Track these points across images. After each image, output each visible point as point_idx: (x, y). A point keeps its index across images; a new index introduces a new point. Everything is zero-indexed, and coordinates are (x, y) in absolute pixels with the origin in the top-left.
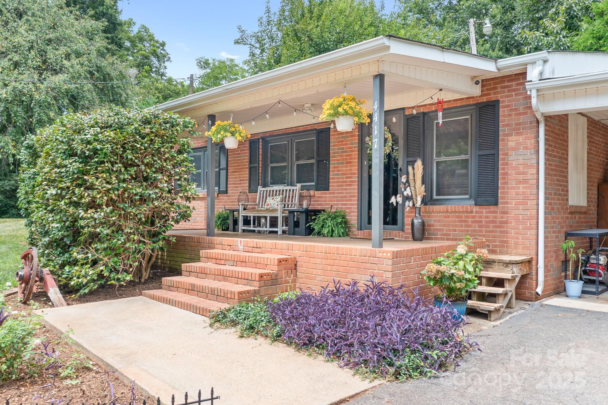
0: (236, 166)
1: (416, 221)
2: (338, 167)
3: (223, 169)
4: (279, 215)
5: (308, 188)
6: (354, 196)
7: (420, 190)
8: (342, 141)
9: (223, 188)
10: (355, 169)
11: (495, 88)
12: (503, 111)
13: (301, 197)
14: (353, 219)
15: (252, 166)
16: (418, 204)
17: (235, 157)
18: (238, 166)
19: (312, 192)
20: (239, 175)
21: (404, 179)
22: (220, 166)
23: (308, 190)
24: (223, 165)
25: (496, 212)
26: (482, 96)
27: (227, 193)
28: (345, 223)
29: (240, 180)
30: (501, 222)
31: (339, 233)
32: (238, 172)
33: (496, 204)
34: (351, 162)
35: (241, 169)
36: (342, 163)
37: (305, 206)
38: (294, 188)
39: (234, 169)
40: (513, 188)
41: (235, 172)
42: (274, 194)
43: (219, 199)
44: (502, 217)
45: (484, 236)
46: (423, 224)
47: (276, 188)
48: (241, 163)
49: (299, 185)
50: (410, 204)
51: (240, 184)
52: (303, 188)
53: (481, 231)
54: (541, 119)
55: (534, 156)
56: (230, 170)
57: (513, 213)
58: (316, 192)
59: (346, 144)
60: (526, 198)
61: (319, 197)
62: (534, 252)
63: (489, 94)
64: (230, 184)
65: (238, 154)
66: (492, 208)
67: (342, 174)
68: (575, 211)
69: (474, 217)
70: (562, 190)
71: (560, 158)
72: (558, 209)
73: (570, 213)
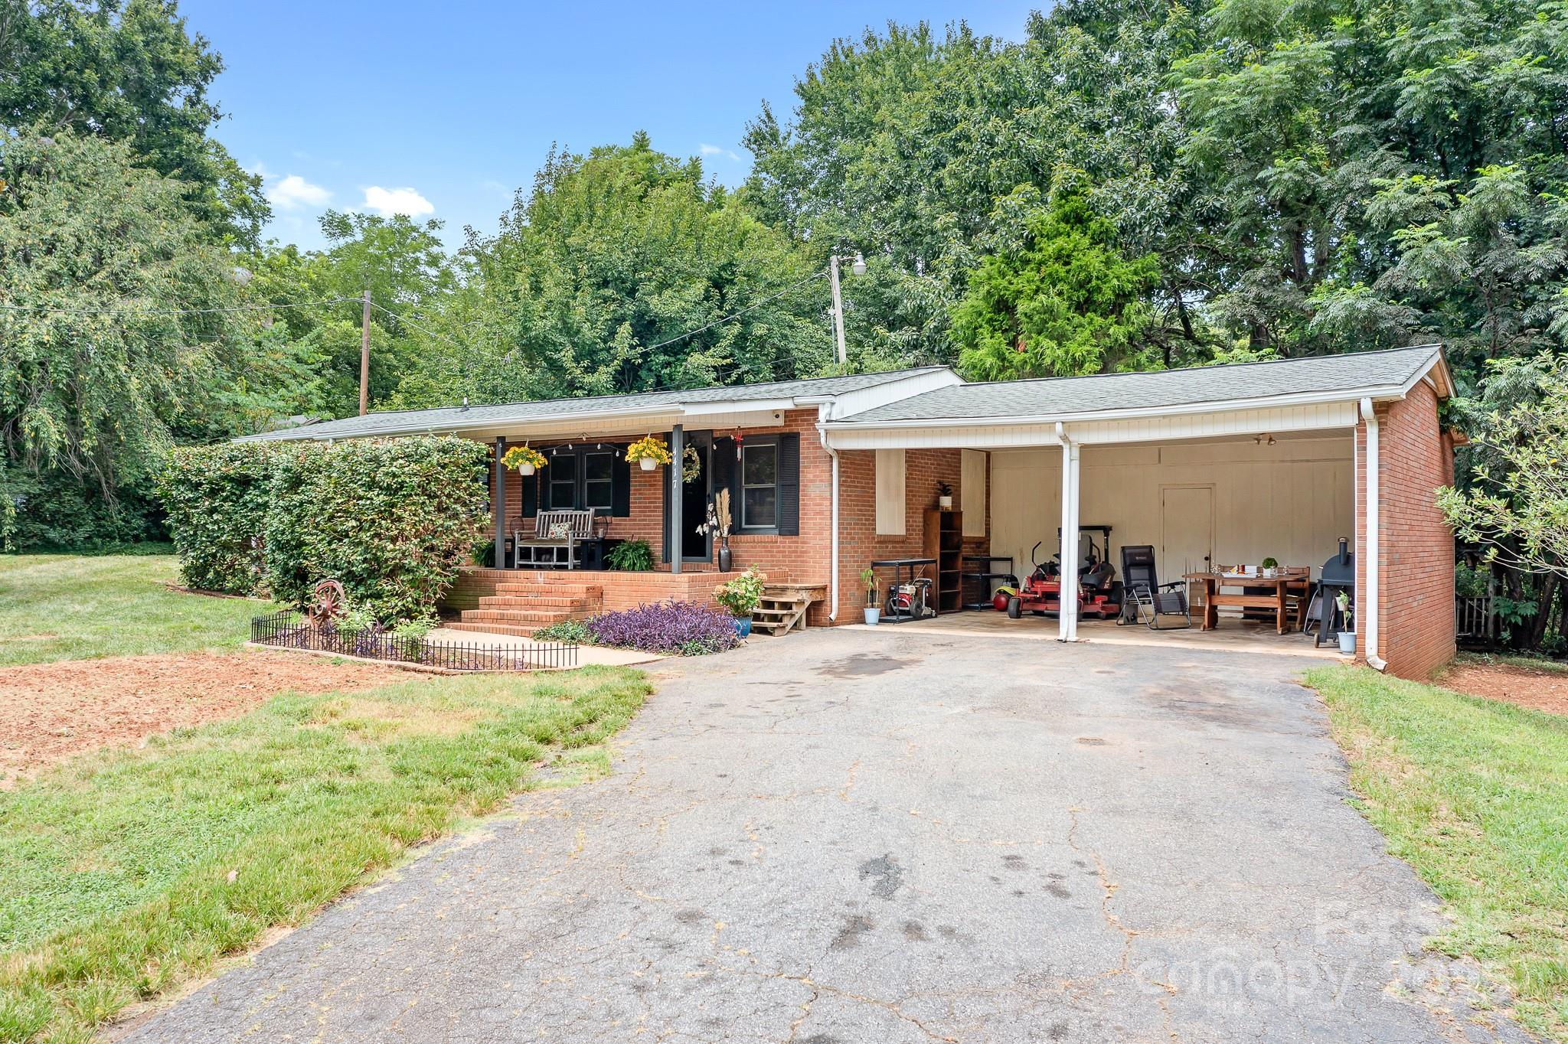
1: (722, 552)
2: (640, 490)
4: (570, 546)
5: (603, 513)
6: (658, 524)
7: (726, 518)
10: (659, 493)
11: (796, 420)
12: (803, 444)
13: (595, 523)
14: (657, 550)
15: (526, 482)
16: (725, 534)
19: (608, 518)
20: (509, 493)
21: (710, 507)
23: (604, 515)
25: (797, 542)
26: (785, 426)
28: (649, 555)
29: (511, 502)
30: (802, 552)
31: (641, 566)
33: (797, 534)
34: (655, 485)
35: (511, 485)
36: (645, 485)
37: (600, 535)
38: (586, 513)
40: (812, 519)
42: (560, 520)
44: (802, 547)
45: (787, 566)
46: (730, 554)
47: (561, 512)
49: (592, 510)
50: (716, 533)
51: (512, 506)
52: (597, 513)
53: (785, 561)
54: (834, 455)
55: (828, 489)
57: (812, 542)
58: (613, 518)
60: (822, 529)
62: (828, 579)
63: (791, 426)
66: (794, 538)
67: (645, 499)
68: (886, 540)
69: (778, 547)
70: (866, 520)
71: (863, 487)
72: (860, 538)
73: (878, 542)
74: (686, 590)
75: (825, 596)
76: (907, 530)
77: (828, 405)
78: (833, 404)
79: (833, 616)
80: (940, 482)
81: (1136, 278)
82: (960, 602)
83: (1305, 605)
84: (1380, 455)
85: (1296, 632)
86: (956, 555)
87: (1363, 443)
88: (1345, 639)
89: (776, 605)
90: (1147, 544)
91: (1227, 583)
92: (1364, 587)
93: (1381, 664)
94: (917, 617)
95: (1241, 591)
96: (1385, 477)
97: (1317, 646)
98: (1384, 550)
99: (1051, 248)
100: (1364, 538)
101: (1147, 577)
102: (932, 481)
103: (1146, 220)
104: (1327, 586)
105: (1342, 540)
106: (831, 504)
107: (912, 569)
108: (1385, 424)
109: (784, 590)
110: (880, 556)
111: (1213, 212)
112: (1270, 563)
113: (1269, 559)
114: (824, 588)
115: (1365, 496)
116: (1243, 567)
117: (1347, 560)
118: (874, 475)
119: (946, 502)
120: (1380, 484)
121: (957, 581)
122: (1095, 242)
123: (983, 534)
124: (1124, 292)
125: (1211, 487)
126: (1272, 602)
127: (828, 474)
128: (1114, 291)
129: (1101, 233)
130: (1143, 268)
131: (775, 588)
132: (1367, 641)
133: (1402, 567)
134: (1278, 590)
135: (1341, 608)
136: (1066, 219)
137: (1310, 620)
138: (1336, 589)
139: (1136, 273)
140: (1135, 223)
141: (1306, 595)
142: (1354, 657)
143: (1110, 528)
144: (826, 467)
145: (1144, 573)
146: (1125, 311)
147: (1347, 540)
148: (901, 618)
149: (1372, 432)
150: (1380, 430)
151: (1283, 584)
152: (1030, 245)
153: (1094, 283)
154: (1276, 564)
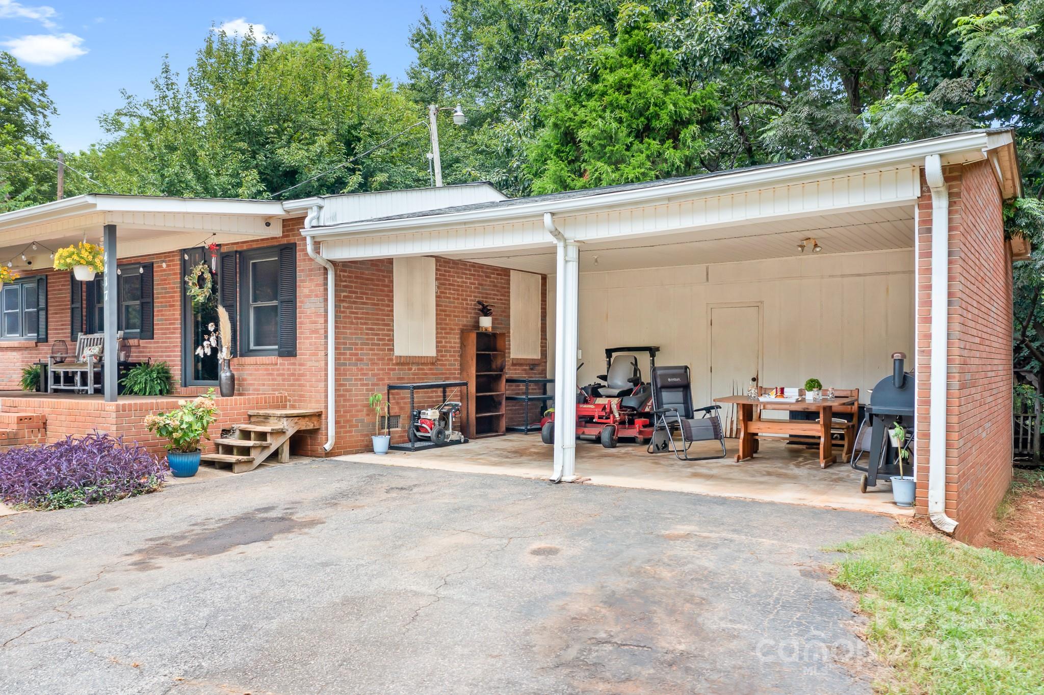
0: (57, 306)
1: (223, 375)
2: (162, 311)
3: (42, 309)
5: (132, 337)
6: (176, 346)
8: (165, 280)
9: (42, 336)
10: (177, 314)
11: (292, 230)
12: (298, 255)
14: (177, 373)
15: (74, 306)
16: (226, 356)
17: (56, 294)
18: (60, 305)
19: (137, 341)
20: (61, 317)
21: (211, 327)
22: (38, 305)
23: (134, 338)
24: (42, 305)
25: (294, 364)
26: (284, 236)
27: (47, 342)
28: (168, 379)
29: (63, 325)
30: (299, 375)
32: (59, 313)
33: (295, 355)
34: (173, 306)
35: (63, 309)
36: (166, 306)
39: (55, 310)
40: (307, 338)
41: (56, 314)
42: (93, 344)
43: (38, 350)
44: (300, 370)
45: (286, 390)
47: (97, 335)
48: (63, 301)
51: (62, 329)
52: (127, 336)
53: (284, 385)
54: (329, 266)
56: (51, 310)
57: (309, 364)
58: (141, 341)
59: (169, 284)
60: (317, 349)
61: (144, 347)
62: (323, 405)
63: (288, 236)
64: (51, 330)
65: (60, 290)
66: (292, 360)
67: (166, 320)
68: (406, 362)
69: (278, 370)
70: (379, 340)
71: (374, 304)
72: (371, 360)
73: (397, 364)
74: (114, 421)
75: (320, 424)
76: (438, 351)
77: (315, 208)
78: (320, 208)
79: (328, 446)
80: (479, 303)
81: (694, 106)
82: (503, 424)
83: (853, 431)
84: (950, 238)
85: (842, 463)
86: (498, 377)
87: (927, 223)
88: (900, 486)
89: (253, 435)
90: (683, 364)
91: (768, 406)
92: (926, 419)
93: (950, 525)
94: (441, 443)
95: (785, 416)
96: (957, 268)
97: (865, 491)
98: (955, 369)
99: (611, 78)
100: (927, 353)
101: (682, 401)
102: (471, 301)
103: (705, 52)
104: (877, 415)
105: (897, 356)
106: (326, 321)
107: (444, 392)
108: (958, 195)
109: (267, 417)
110: (399, 379)
111: (772, 52)
112: (814, 384)
113: (812, 381)
114: (319, 415)
115: (929, 296)
116: (782, 390)
117: (905, 382)
118: (392, 291)
119: (486, 322)
120: (950, 279)
121: (500, 404)
122: (655, 74)
123: (537, 356)
124: (681, 118)
125: (758, 306)
126: (815, 429)
127: (322, 288)
128: (671, 117)
129: (662, 64)
130: (702, 97)
131: (258, 416)
132: (931, 492)
133: (973, 390)
134: (821, 415)
135: (896, 443)
136: (630, 53)
137: (857, 452)
138: (890, 420)
139: (695, 101)
140: (695, 56)
141: (855, 420)
142: (911, 512)
143: (657, 349)
144: (320, 280)
145: (678, 396)
146: (682, 135)
147: (904, 356)
148: (418, 444)
149: (940, 207)
150: (951, 204)
151: (828, 409)
152: (595, 77)
153: (652, 109)
154: (820, 387)
